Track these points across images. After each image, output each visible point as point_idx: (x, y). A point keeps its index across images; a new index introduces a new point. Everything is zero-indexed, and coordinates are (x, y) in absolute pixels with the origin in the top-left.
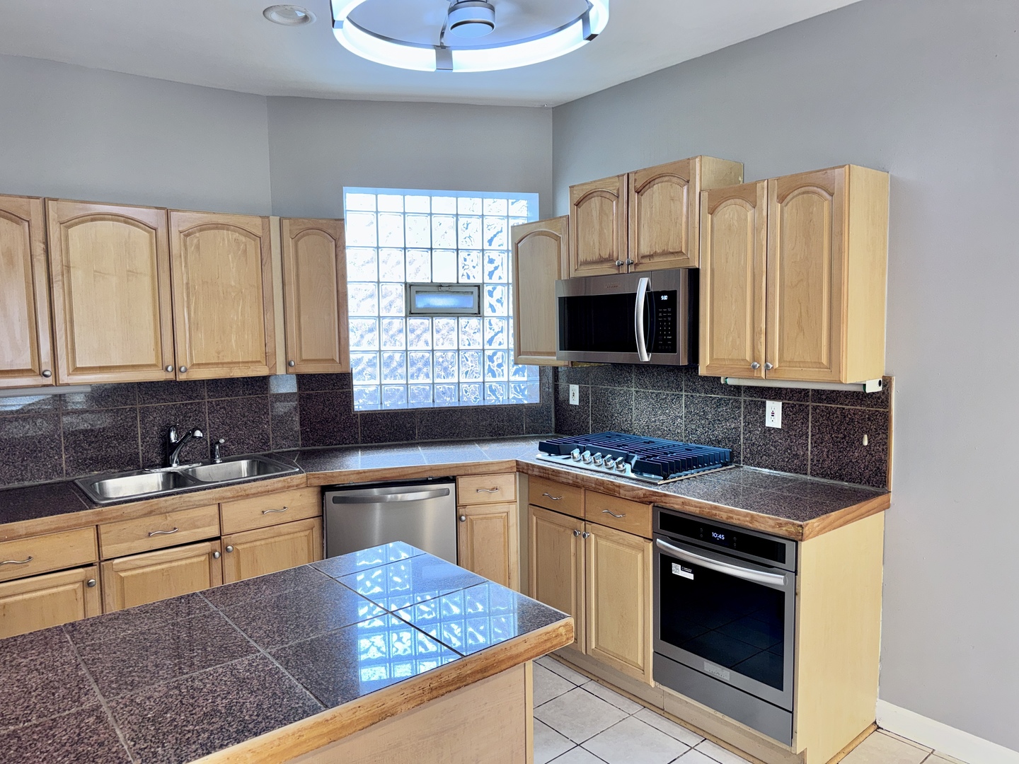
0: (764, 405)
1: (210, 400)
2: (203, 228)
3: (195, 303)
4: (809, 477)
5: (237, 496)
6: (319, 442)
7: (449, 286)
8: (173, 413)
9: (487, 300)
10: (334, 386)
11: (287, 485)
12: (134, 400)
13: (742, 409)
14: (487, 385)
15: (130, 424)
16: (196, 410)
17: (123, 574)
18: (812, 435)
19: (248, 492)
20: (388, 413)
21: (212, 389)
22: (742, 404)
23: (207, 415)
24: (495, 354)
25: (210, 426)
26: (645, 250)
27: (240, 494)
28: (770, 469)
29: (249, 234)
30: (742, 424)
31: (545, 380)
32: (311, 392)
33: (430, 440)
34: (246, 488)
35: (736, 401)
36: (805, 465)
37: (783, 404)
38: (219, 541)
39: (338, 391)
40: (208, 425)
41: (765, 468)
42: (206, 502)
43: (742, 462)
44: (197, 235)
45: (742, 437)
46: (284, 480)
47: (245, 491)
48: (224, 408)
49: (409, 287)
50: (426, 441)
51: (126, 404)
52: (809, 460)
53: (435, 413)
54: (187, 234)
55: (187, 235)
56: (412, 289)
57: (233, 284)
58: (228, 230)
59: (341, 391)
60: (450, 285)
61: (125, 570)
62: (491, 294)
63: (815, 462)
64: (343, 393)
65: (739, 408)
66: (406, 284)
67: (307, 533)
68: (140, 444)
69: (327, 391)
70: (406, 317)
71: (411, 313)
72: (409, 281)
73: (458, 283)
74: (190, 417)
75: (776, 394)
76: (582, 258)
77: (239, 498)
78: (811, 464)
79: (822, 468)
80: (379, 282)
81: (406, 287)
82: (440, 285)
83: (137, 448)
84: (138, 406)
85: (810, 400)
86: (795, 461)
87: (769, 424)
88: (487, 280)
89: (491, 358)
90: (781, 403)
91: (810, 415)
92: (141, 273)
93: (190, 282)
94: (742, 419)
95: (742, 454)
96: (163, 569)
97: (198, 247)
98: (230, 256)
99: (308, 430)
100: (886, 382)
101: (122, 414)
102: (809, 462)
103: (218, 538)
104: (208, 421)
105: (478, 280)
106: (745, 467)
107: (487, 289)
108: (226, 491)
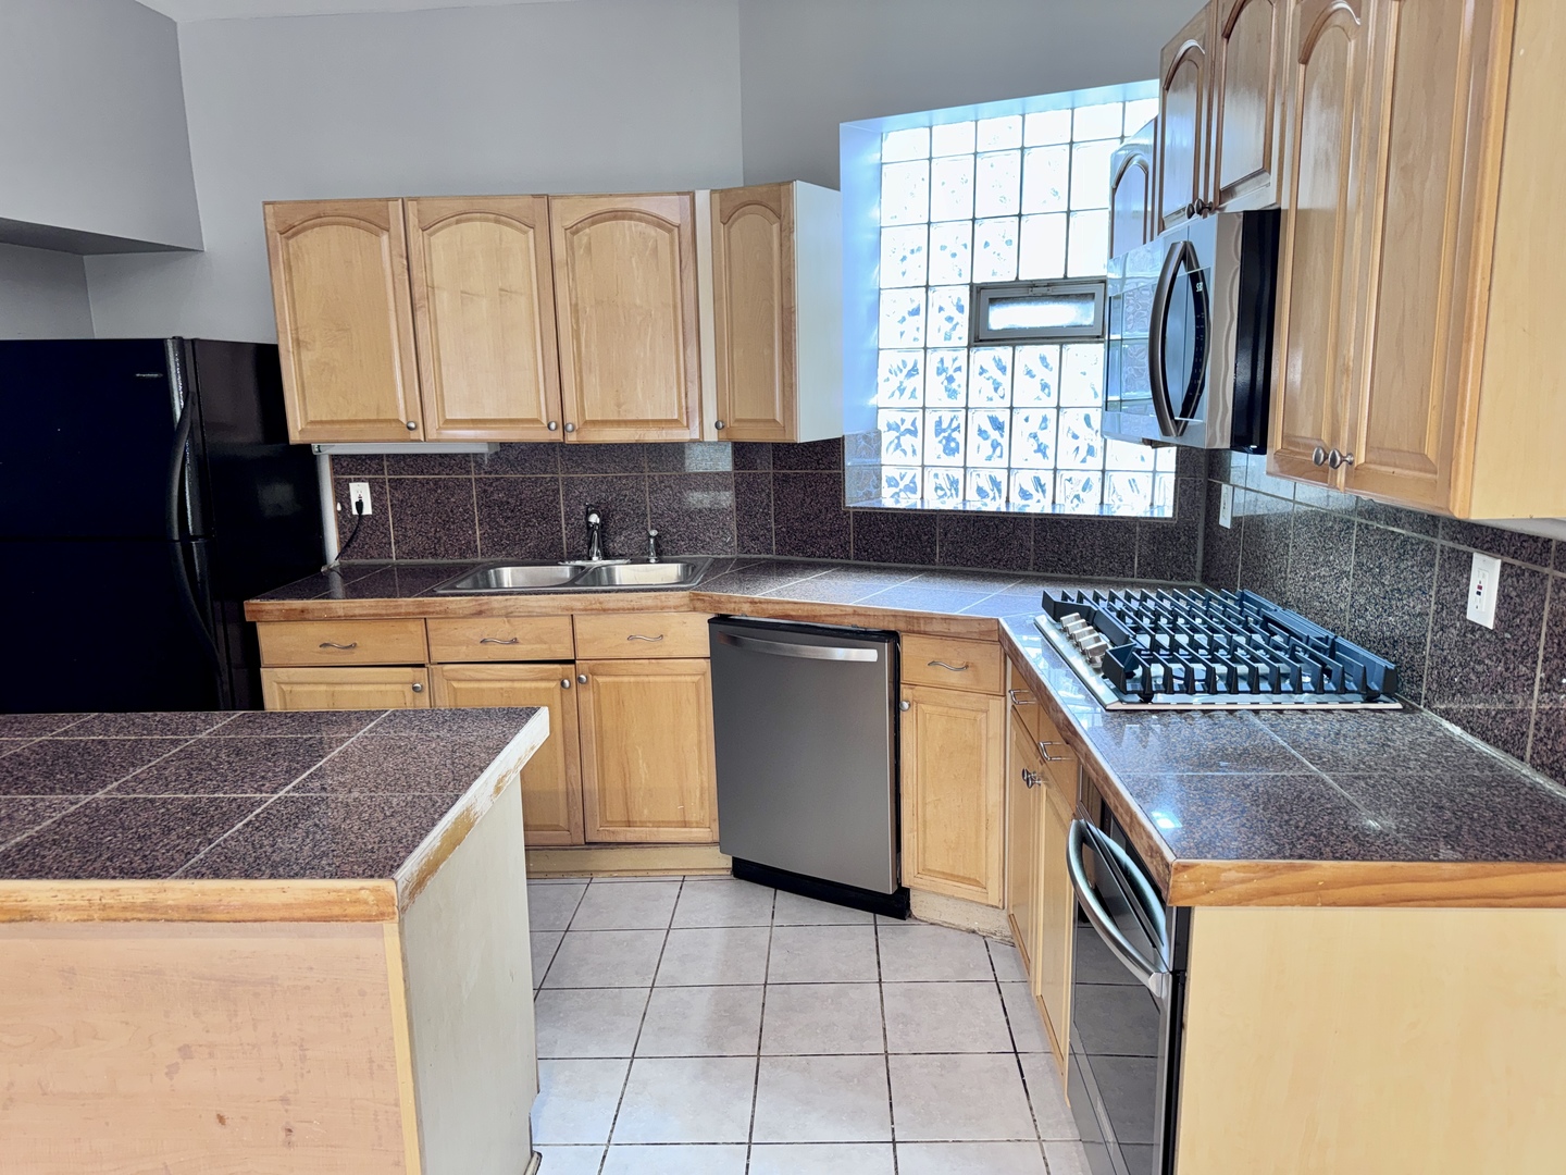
0: (1469, 563)
1: (651, 474)
2: (596, 219)
3: (587, 332)
4: (1526, 770)
5: (592, 610)
6: (798, 549)
7: (1048, 285)
8: (603, 489)
10: (819, 464)
11: (659, 604)
12: (556, 467)
13: (1437, 569)
15: (551, 498)
16: (633, 487)
17: (455, 684)
18: (1546, 660)
19: (606, 606)
20: (895, 515)
21: (654, 459)
22: (1438, 556)
23: (647, 495)
25: (651, 510)
27: (594, 606)
28: (1464, 728)
29: (661, 223)
30: (1433, 607)
32: (789, 472)
33: (957, 568)
34: (601, 600)
35: (1430, 547)
36: (1523, 734)
37: (1504, 565)
38: (573, 666)
39: (823, 472)
40: (648, 509)
41: (1456, 724)
42: (549, 610)
43: (1423, 701)
44: (587, 230)
45: (1429, 640)
46: (656, 597)
47: (600, 603)
48: (670, 487)
49: (977, 291)
50: (951, 568)
51: (545, 472)
52: (1533, 722)
53: (969, 522)
54: (574, 230)
55: (574, 233)
56: (984, 296)
57: (638, 302)
58: (631, 218)
59: (827, 472)
60: (1050, 283)
61: (459, 680)
63: (1542, 733)
64: (830, 475)
65: (1432, 566)
66: (971, 285)
67: (696, 678)
68: (564, 526)
69: (809, 471)
70: (969, 347)
71: (980, 337)
72: (977, 280)
73: (1065, 277)
74: (626, 496)
75: (1491, 539)
77: (594, 612)
78: (1535, 735)
79: (1553, 751)
80: (927, 287)
81: (971, 291)
82: (1033, 284)
83: (560, 531)
84: (561, 476)
85: (1551, 562)
86: (1508, 721)
87: (1472, 613)
90: (1499, 562)
91: (1547, 603)
92: (516, 292)
93: (579, 302)
94: (1433, 593)
95: (1425, 680)
96: (502, 689)
97: (589, 249)
98: (633, 259)
99: (784, 529)
101: (541, 485)
102: (1531, 732)
103: (572, 662)
104: (648, 503)
106: (1427, 713)
108: (575, 599)
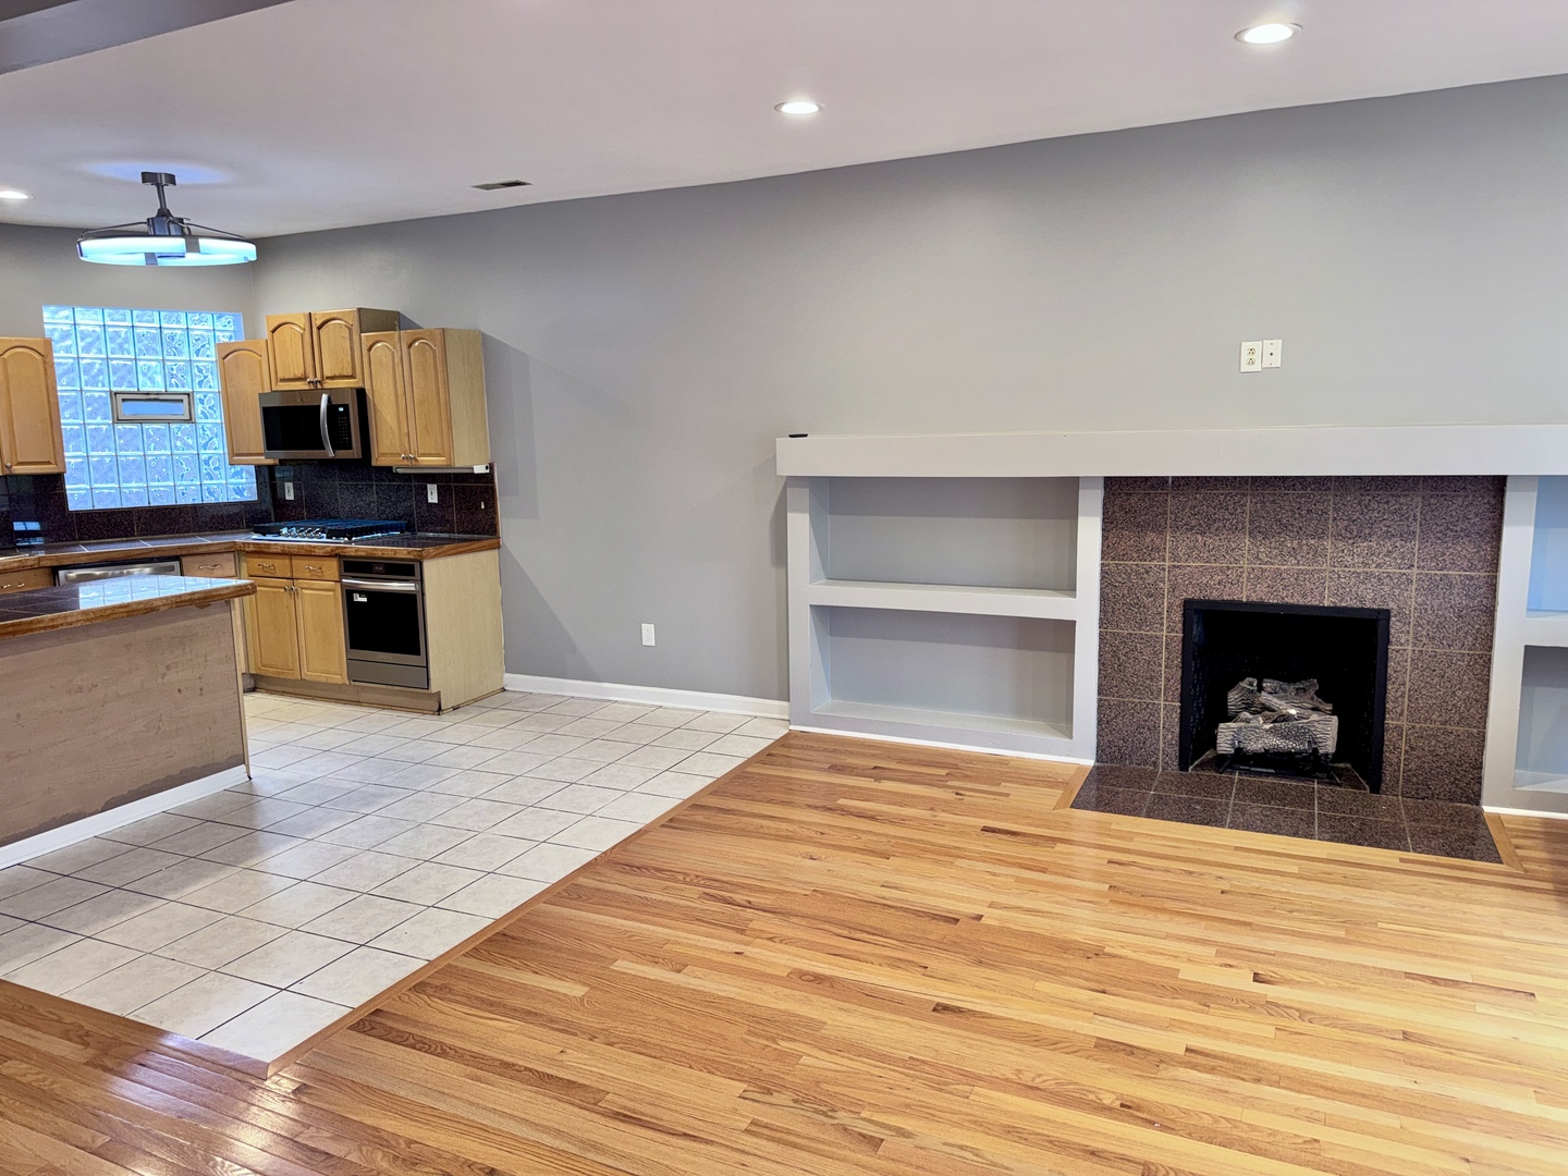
0: (426, 488)
9: (199, 408)
13: (413, 491)
14: (205, 488)
18: (456, 506)
20: (102, 512)
22: (413, 487)
24: (210, 458)
26: (327, 373)
30: (414, 503)
31: (261, 480)
35: (407, 486)
36: (453, 527)
37: (438, 485)
45: (415, 512)
49: (114, 395)
52: (455, 522)
53: (152, 511)
56: (117, 397)
59: (56, 491)
60: (158, 394)
62: (202, 402)
63: (459, 523)
64: (59, 493)
65: (411, 490)
66: (111, 392)
70: (113, 423)
71: (118, 420)
72: (114, 389)
73: (166, 391)
75: (430, 478)
76: (280, 375)
78: (457, 526)
81: (111, 395)
82: (148, 393)
85: (450, 480)
86: (447, 525)
87: (430, 501)
88: (197, 389)
89: (207, 462)
90: (435, 485)
91: (453, 492)
94: (413, 499)
95: (416, 524)
100: (491, 467)
102: (456, 524)
105: (188, 389)
107: (197, 396)
